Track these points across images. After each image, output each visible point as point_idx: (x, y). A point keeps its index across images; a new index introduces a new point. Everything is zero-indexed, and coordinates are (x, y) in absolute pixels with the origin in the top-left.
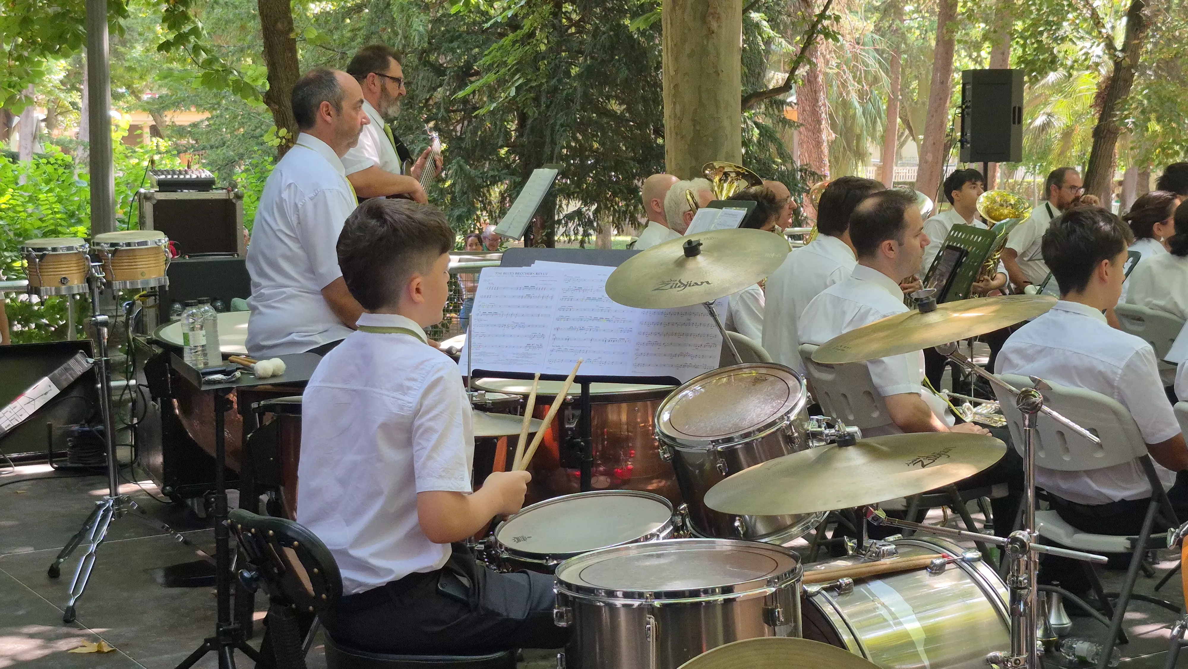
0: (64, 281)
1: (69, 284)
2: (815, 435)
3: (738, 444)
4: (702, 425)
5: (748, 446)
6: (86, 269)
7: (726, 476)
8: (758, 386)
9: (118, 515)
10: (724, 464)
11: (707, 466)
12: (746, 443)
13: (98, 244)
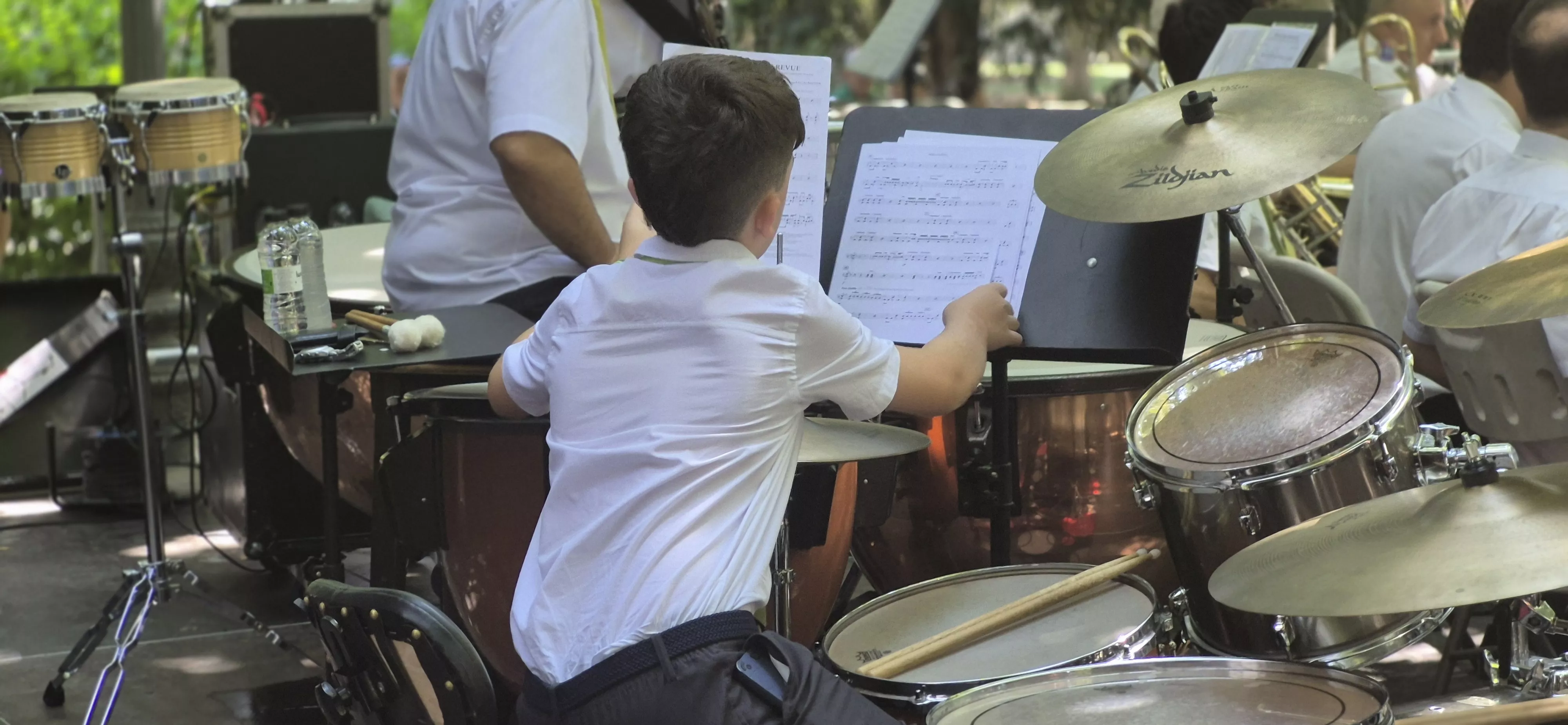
0: (62, 171)
1: (71, 177)
2: (1430, 461)
3: (1284, 477)
4: (1213, 441)
5: (1300, 481)
6: (101, 150)
7: (1260, 536)
8: (1322, 368)
9: (165, 594)
10: (1253, 515)
11: (1223, 517)
12: (1295, 476)
13: (123, 104)
